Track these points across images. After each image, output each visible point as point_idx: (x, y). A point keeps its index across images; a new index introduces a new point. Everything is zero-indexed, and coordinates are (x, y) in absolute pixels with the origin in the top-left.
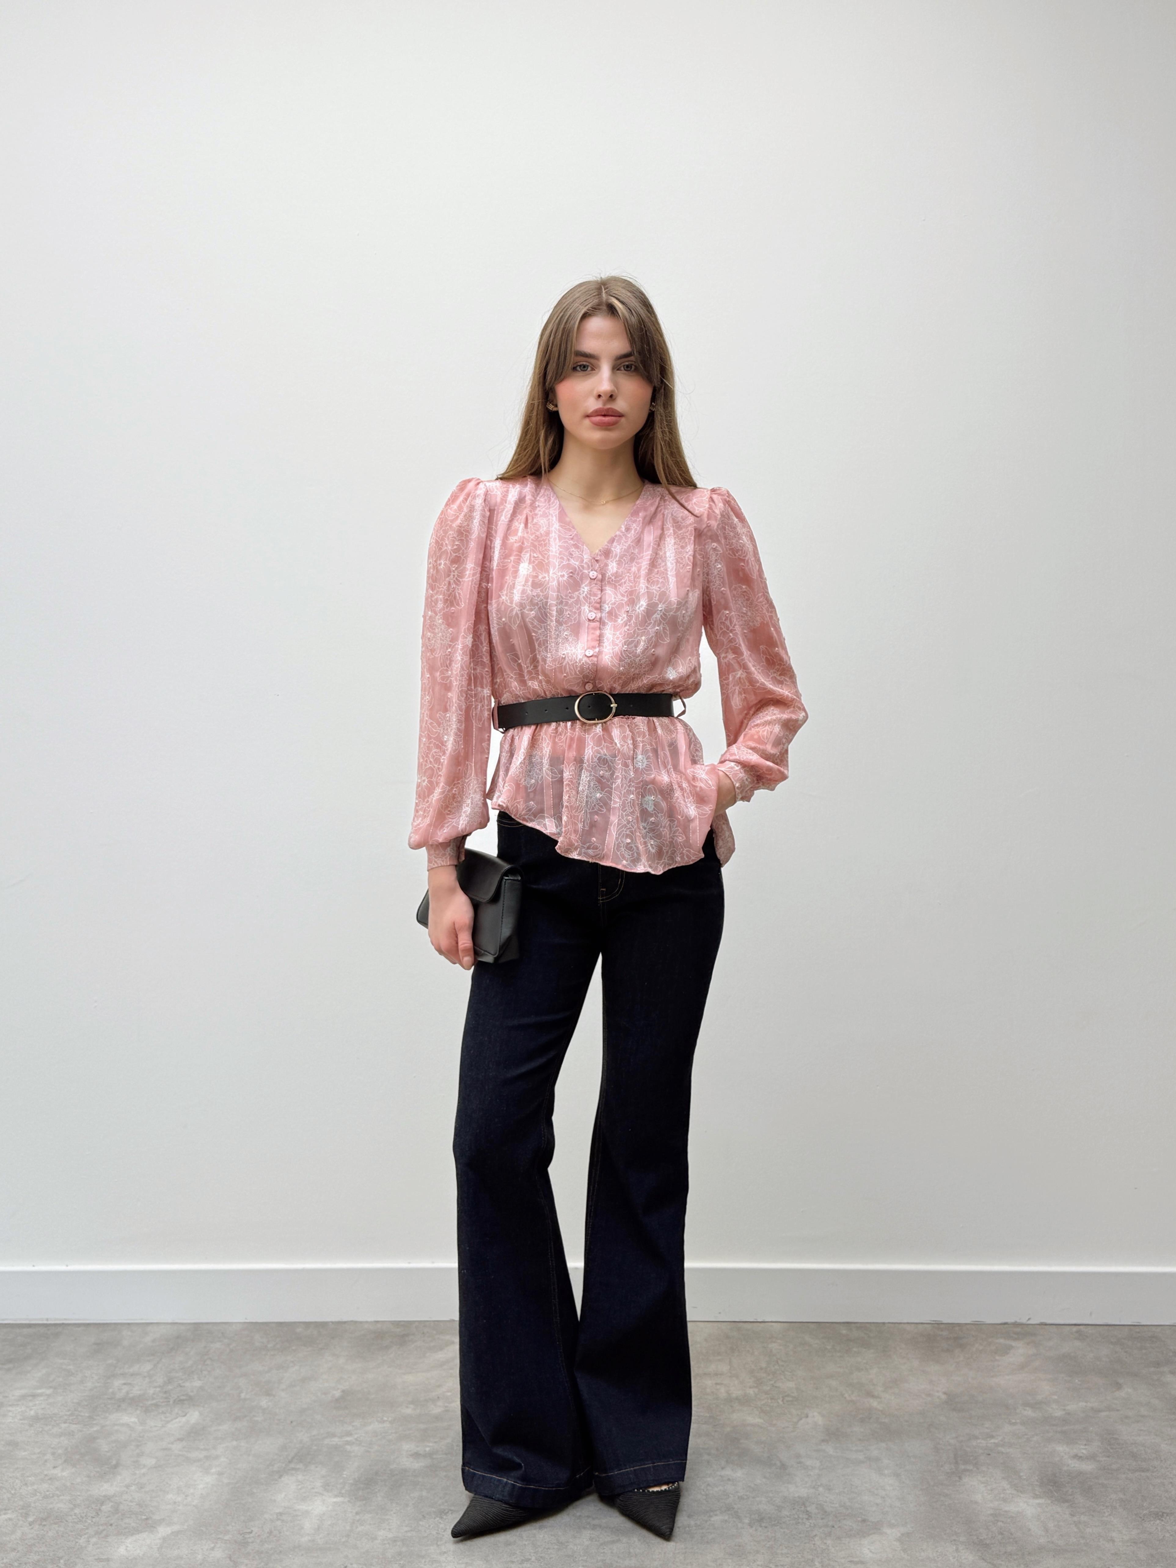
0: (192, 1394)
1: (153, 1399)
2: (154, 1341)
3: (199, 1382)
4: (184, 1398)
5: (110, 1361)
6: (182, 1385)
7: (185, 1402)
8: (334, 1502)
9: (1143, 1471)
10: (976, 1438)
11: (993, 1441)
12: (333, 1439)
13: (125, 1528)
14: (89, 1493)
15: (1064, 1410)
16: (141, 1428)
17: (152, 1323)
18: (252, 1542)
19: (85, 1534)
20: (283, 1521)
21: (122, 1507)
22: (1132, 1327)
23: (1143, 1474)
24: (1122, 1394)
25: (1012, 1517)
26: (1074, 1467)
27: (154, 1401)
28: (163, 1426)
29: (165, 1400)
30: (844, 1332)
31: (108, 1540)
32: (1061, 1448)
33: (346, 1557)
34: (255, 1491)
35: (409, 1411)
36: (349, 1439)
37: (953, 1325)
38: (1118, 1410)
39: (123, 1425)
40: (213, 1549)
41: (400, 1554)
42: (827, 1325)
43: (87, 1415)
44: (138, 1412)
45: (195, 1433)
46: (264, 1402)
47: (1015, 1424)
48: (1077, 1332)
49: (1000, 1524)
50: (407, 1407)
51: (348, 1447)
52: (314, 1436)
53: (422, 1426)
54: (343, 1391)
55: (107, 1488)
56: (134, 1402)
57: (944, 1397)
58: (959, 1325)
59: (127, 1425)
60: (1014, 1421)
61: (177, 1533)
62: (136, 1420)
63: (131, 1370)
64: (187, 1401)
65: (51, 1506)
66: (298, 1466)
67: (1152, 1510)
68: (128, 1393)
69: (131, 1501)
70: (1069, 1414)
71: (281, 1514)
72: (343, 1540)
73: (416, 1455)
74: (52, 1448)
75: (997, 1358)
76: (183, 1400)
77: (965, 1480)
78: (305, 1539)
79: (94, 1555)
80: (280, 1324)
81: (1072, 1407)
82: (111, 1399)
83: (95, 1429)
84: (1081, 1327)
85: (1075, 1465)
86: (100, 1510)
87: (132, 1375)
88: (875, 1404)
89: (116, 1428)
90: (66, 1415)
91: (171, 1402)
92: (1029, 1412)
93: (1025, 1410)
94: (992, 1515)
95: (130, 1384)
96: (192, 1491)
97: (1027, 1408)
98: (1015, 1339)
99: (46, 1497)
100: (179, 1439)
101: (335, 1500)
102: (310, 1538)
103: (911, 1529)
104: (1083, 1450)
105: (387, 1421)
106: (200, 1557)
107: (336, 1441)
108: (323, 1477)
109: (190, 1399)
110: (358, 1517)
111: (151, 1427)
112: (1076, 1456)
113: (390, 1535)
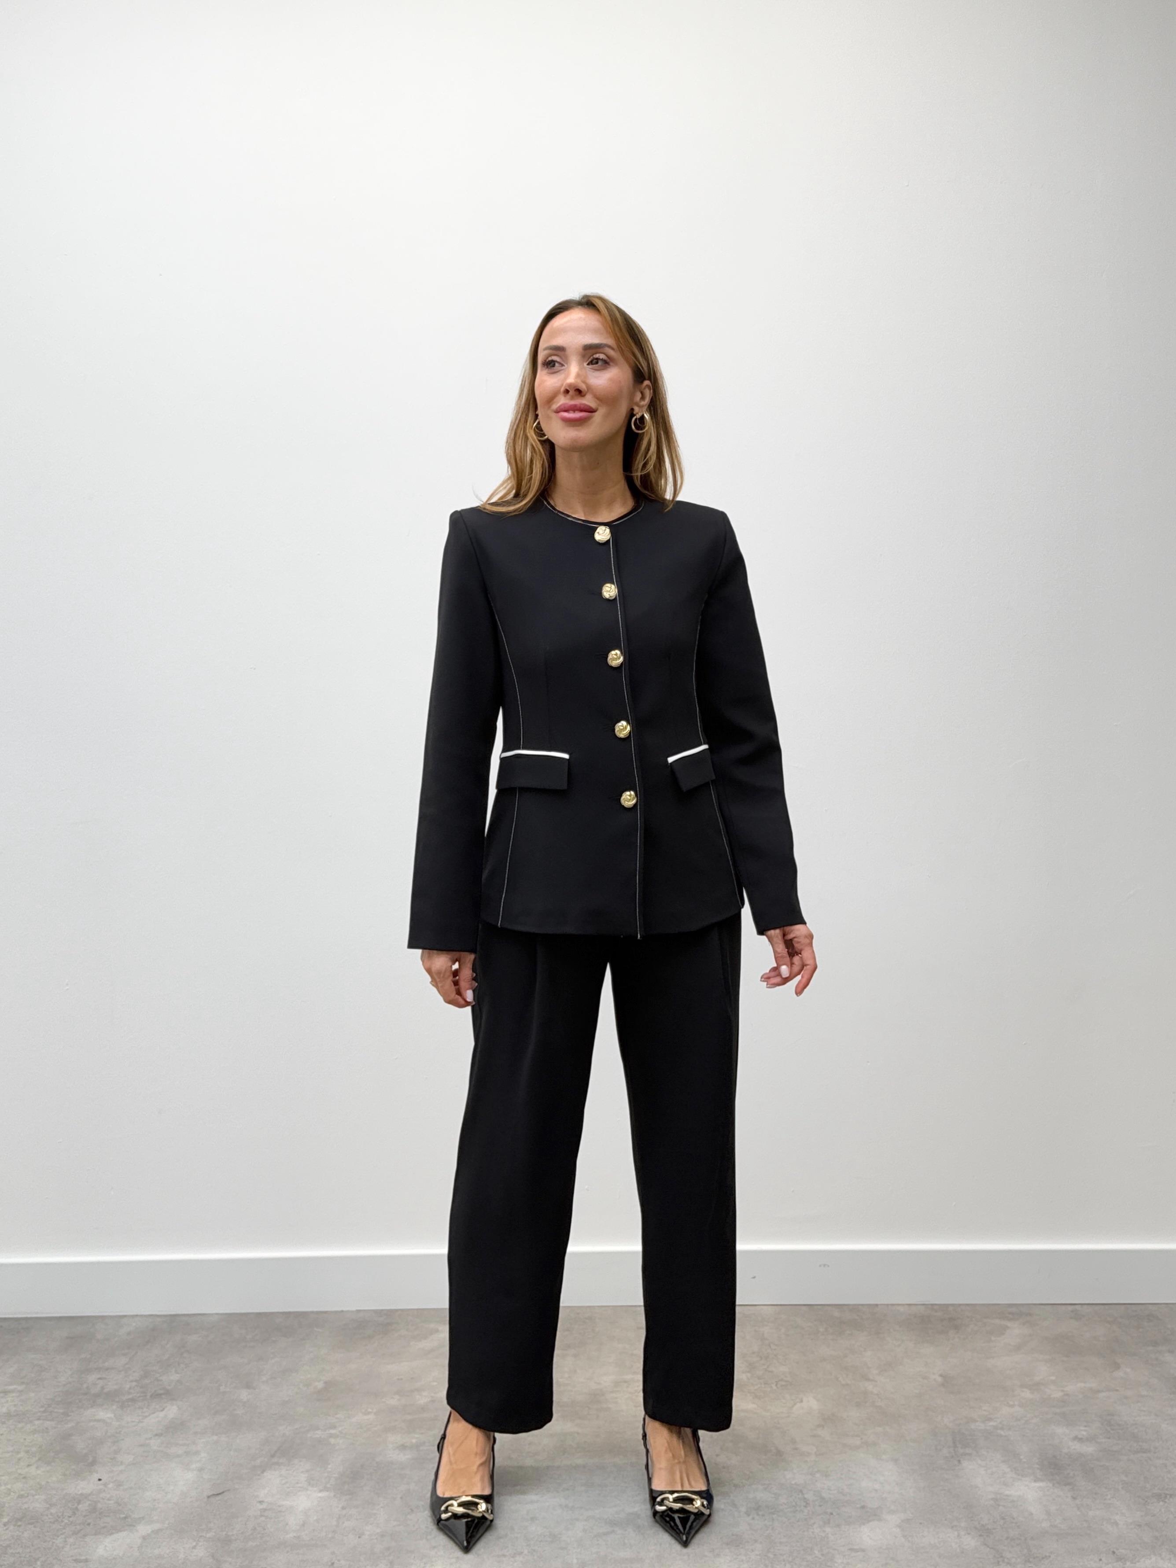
0: (169, 1388)
1: (129, 1393)
2: (129, 1334)
3: (178, 1375)
4: (162, 1392)
5: (83, 1356)
6: (161, 1378)
7: (163, 1396)
8: (320, 1497)
9: (1144, 1452)
10: (975, 1421)
11: (992, 1423)
12: (317, 1432)
13: (104, 1527)
14: (65, 1492)
15: (1063, 1391)
16: (118, 1423)
17: (125, 1316)
18: (236, 1540)
19: (61, 1534)
20: (267, 1517)
21: (99, 1506)
22: (1129, 1306)
23: (1144, 1455)
24: (1119, 1374)
25: (1013, 1501)
26: (1074, 1449)
27: (130, 1396)
28: (140, 1422)
29: (142, 1395)
30: (836, 1314)
31: (86, 1540)
32: (1060, 1430)
33: (333, 1553)
34: (237, 1486)
35: (393, 1401)
36: (333, 1431)
37: (947, 1306)
38: (1117, 1390)
39: (99, 1421)
40: (194, 1547)
41: (388, 1549)
42: (819, 1307)
43: (61, 1411)
44: (114, 1407)
45: (174, 1428)
46: (244, 1395)
47: (1013, 1406)
48: (1072, 1311)
49: (1001, 1508)
50: (392, 1398)
51: (332, 1441)
52: (297, 1429)
53: (409, 1417)
54: (325, 1383)
55: (85, 1486)
56: (107, 1397)
57: (940, 1379)
58: (952, 1305)
59: (103, 1421)
60: (1011, 1403)
61: (156, 1532)
62: (112, 1416)
63: (106, 1364)
64: (165, 1395)
65: (26, 1506)
66: (281, 1461)
67: (1155, 1492)
68: (103, 1388)
69: (109, 1500)
70: (1067, 1395)
71: (265, 1510)
72: (330, 1536)
73: (403, 1447)
74: (26, 1446)
75: (993, 1338)
76: (161, 1394)
77: (965, 1464)
78: (291, 1535)
79: (72, 1556)
80: (259, 1315)
81: (1071, 1388)
82: (86, 1394)
83: (70, 1425)
84: (1077, 1307)
85: (1076, 1447)
86: (77, 1509)
87: (107, 1369)
88: (870, 1387)
89: (92, 1424)
90: (40, 1412)
91: (148, 1397)
92: (1027, 1394)
93: (1023, 1391)
94: (992, 1499)
95: (105, 1378)
96: (172, 1488)
97: (1025, 1390)
98: (1010, 1320)
99: (21, 1496)
100: (156, 1435)
101: (320, 1495)
102: (295, 1535)
103: (911, 1515)
104: (1082, 1431)
105: (371, 1412)
106: (182, 1556)
107: (319, 1434)
108: (307, 1471)
109: (168, 1393)
110: (344, 1512)
111: (128, 1423)
112: (1076, 1438)
113: (378, 1531)
